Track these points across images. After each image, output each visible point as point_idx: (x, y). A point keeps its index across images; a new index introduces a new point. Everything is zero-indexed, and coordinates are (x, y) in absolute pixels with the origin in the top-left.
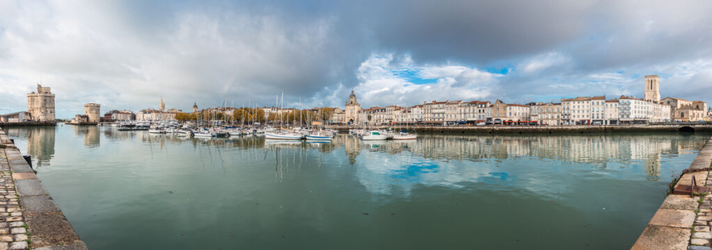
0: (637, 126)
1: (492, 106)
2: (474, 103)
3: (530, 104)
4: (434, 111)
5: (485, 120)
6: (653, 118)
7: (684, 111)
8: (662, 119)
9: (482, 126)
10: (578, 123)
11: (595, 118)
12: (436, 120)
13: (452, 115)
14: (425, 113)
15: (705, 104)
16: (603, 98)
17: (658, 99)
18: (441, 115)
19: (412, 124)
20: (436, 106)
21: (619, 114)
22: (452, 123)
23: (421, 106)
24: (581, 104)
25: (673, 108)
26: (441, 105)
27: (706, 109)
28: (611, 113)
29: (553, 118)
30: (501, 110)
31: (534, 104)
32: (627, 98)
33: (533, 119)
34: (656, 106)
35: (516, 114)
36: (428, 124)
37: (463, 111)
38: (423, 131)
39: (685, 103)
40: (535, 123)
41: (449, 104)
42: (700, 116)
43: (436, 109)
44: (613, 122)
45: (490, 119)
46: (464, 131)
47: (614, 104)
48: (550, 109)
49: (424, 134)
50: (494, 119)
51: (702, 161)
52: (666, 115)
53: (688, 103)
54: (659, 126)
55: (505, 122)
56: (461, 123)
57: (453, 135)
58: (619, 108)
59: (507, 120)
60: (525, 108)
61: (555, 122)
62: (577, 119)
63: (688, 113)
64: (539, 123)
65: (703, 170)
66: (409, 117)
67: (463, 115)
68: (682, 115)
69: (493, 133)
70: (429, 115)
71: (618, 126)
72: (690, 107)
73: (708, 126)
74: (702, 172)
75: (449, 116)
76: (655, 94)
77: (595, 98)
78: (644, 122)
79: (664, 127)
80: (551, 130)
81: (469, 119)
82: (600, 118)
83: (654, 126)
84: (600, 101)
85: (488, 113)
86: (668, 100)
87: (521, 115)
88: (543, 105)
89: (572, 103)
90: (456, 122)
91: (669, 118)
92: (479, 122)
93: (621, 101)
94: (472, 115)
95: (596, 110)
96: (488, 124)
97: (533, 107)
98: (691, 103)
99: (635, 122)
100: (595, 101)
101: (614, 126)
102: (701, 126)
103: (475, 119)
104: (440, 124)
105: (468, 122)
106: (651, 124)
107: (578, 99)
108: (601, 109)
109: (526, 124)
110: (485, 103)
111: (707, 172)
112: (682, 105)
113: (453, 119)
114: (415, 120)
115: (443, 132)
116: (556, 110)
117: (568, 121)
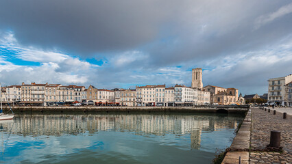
0: (186, 108)
1: (86, 90)
2: (71, 87)
3: (115, 90)
4: (33, 92)
5: (81, 101)
6: (197, 102)
7: (220, 96)
8: (204, 102)
9: (78, 106)
10: (147, 105)
11: (159, 102)
12: (36, 101)
13: (52, 97)
14: (23, 94)
15: (237, 91)
16: (164, 86)
17: (202, 87)
18: (40, 96)
19: (9, 104)
20: (35, 88)
21: (175, 98)
22: (52, 103)
23: (18, 87)
24: (149, 90)
25: (212, 94)
26: (40, 87)
27: (237, 95)
28: (169, 97)
29: (130, 101)
30: (93, 94)
31: (118, 90)
32: (180, 86)
33: (117, 101)
34: (199, 92)
35: (105, 97)
36: (26, 104)
37: (61, 93)
38: (22, 111)
39: (220, 90)
40: (118, 104)
41: (48, 86)
42: (233, 100)
43: (36, 90)
44: (170, 104)
45: (85, 100)
46: (63, 111)
47: (171, 91)
48: (128, 94)
49: (23, 114)
50: (88, 101)
51: (241, 141)
52: (207, 99)
53: (223, 90)
54: (201, 108)
55: (96, 103)
56: (61, 103)
57: (53, 114)
58: (175, 94)
59: (98, 101)
60: (111, 93)
61: (132, 104)
62: (146, 102)
63: (223, 98)
64: (121, 104)
65: (244, 150)
66: (4, 97)
67: (62, 97)
68: (219, 100)
69: (87, 112)
70: (28, 96)
71: (173, 108)
72: (225, 93)
73: (239, 109)
74: (244, 152)
75: (49, 97)
76: (199, 83)
77: (159, 86)
78: (191, 105)
79: (205, 109)
80: (129, 109)
81: (67, 101)
82: (162, 102)
83: (198, 108)
84: (162, 89)
85: (83, 96)
86: (208, 87)
87: (108, 98)
88: (123, 90)
89: (143, 89)
90: (55, 103)
91: (208, 102)
92: (75, 103)
93: (176, 88)
94: (70, 97)
95: (159, 95)
96: (83, 105)
97: (116, 92)
98: (226, 90)
99: (185, 104)
100: (159, 89)
101: (171, 108)
102: (233, 109)
103: (73, 100)
104: (39, 104)
105: (67, 103)
106: (196, 106)
107: (147, 87)
108: (162, 95)
109: (111, 105)
110: (81, 87)
111: (248, 153)
112: (219, 91)
113: (53, 99)
114: (11, 100)
115: (43, 112)
116: (132, 95)
117: (141, 103)
